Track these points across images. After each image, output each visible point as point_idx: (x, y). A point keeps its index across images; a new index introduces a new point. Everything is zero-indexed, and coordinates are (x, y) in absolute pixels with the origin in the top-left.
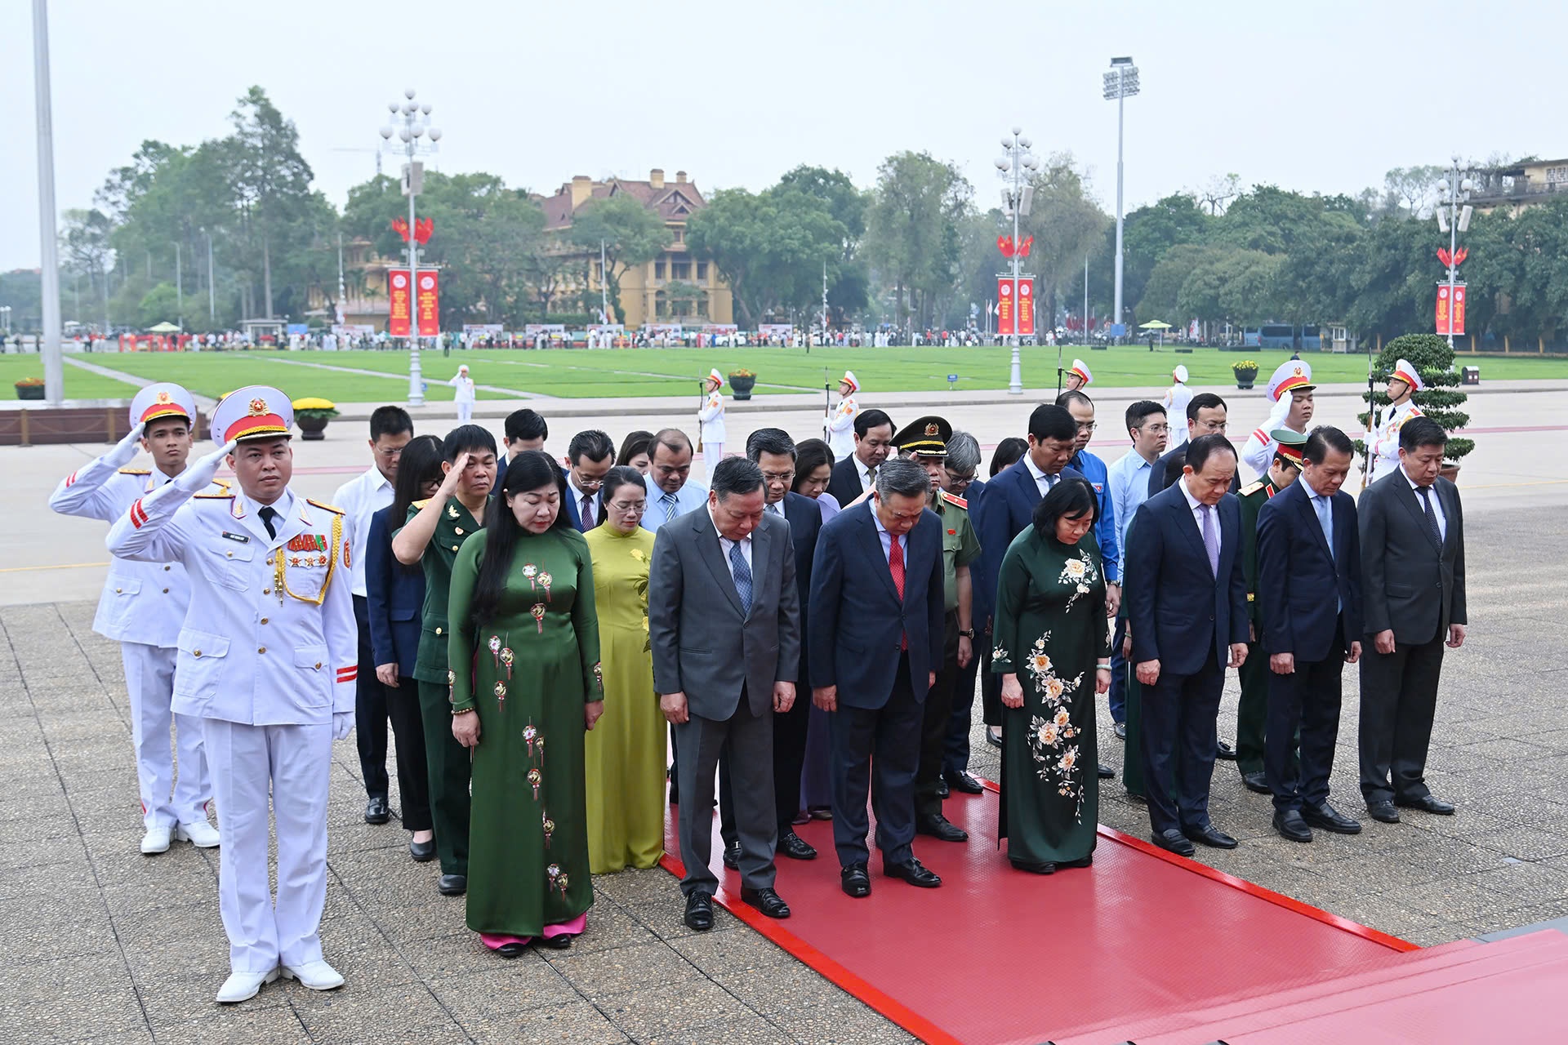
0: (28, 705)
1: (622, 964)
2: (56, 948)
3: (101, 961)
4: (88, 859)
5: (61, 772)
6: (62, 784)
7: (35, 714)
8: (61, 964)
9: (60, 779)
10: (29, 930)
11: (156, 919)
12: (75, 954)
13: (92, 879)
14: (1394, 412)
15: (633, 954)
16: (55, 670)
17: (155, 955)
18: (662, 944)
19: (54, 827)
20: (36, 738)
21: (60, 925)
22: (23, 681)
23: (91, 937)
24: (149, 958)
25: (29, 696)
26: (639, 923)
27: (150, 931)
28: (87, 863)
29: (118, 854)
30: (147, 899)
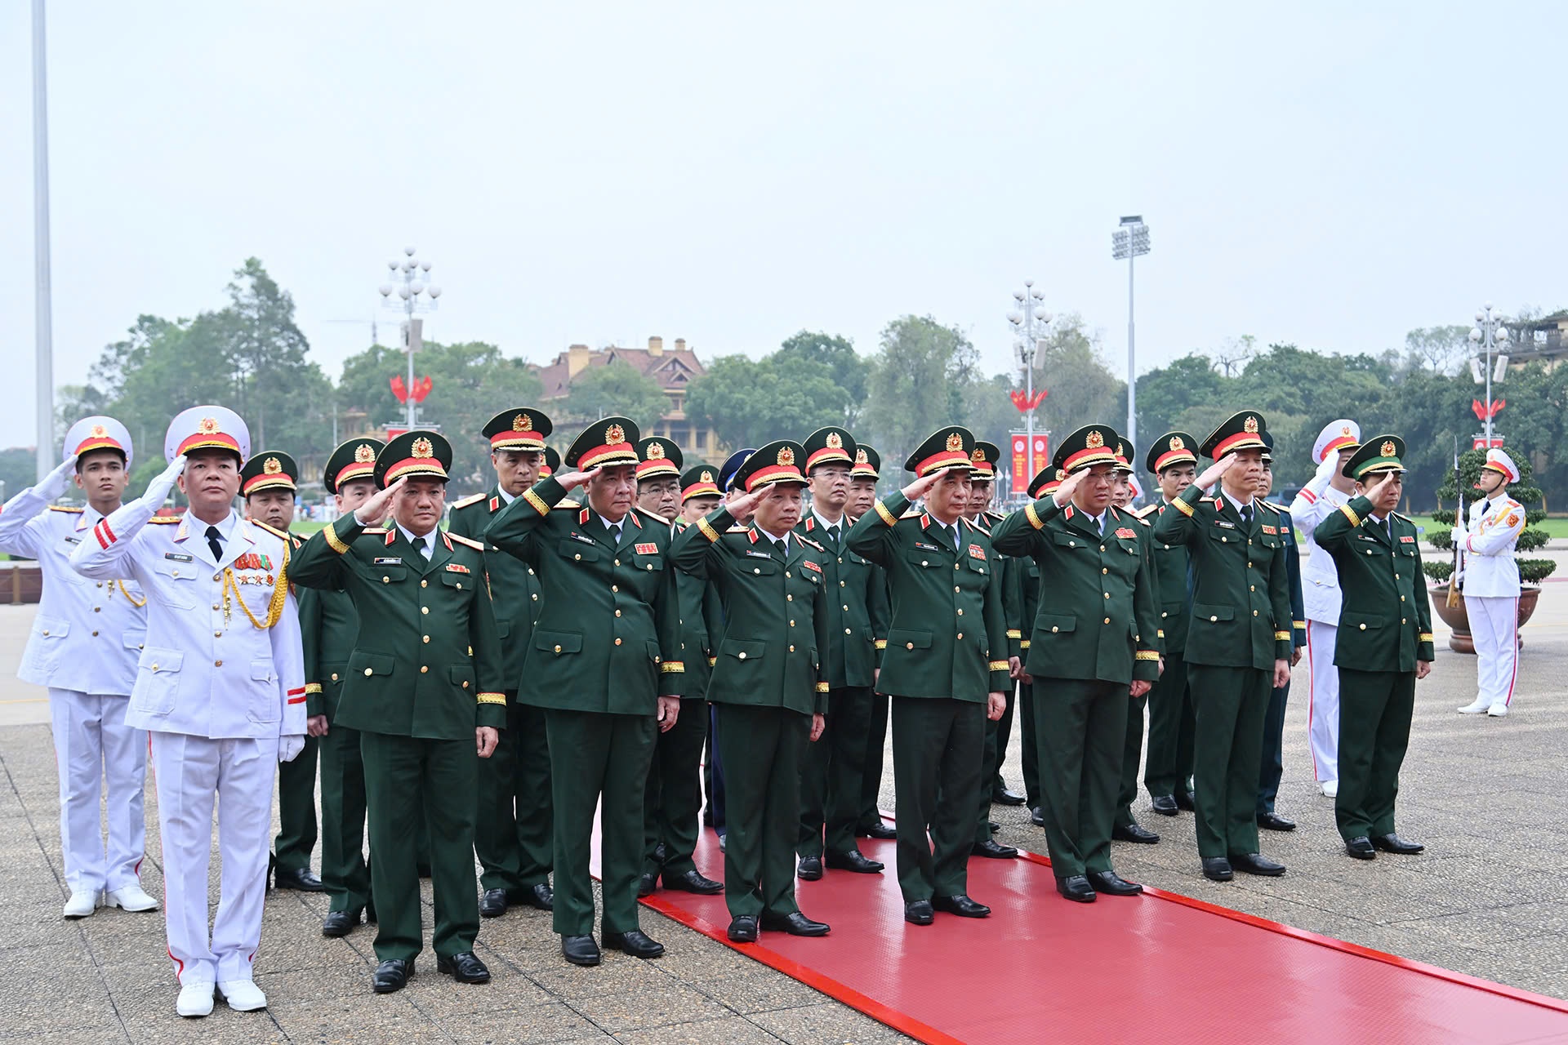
0: (17, 807)
1: (697, 1038)
2: (49, 1022)
3: (99, 1034)
4: (84, 940)
5: (53, 864)
6: (55, 874)
7: (26, 815)
8: (54, 1037)
9: (53, 870)
10: (18, 1005)
11: (161, 995)
12: (69, 1026)
13: (88, 958)
14: (1488, 505)
15: (709, 1029)
16: (47, 779)
17: (161, 1029)
18: (740, 1018)
19: (46, 912)
20: (27, 835)
21: (54, 1000)
22: (13, 787)
23: (88, 1011)
24: (153, 1031)
25: (20, 800)
26: (711, 998)
27: (154, 1006)
28: (82, 944)
29: (117, 936)
30: (151, 978)
